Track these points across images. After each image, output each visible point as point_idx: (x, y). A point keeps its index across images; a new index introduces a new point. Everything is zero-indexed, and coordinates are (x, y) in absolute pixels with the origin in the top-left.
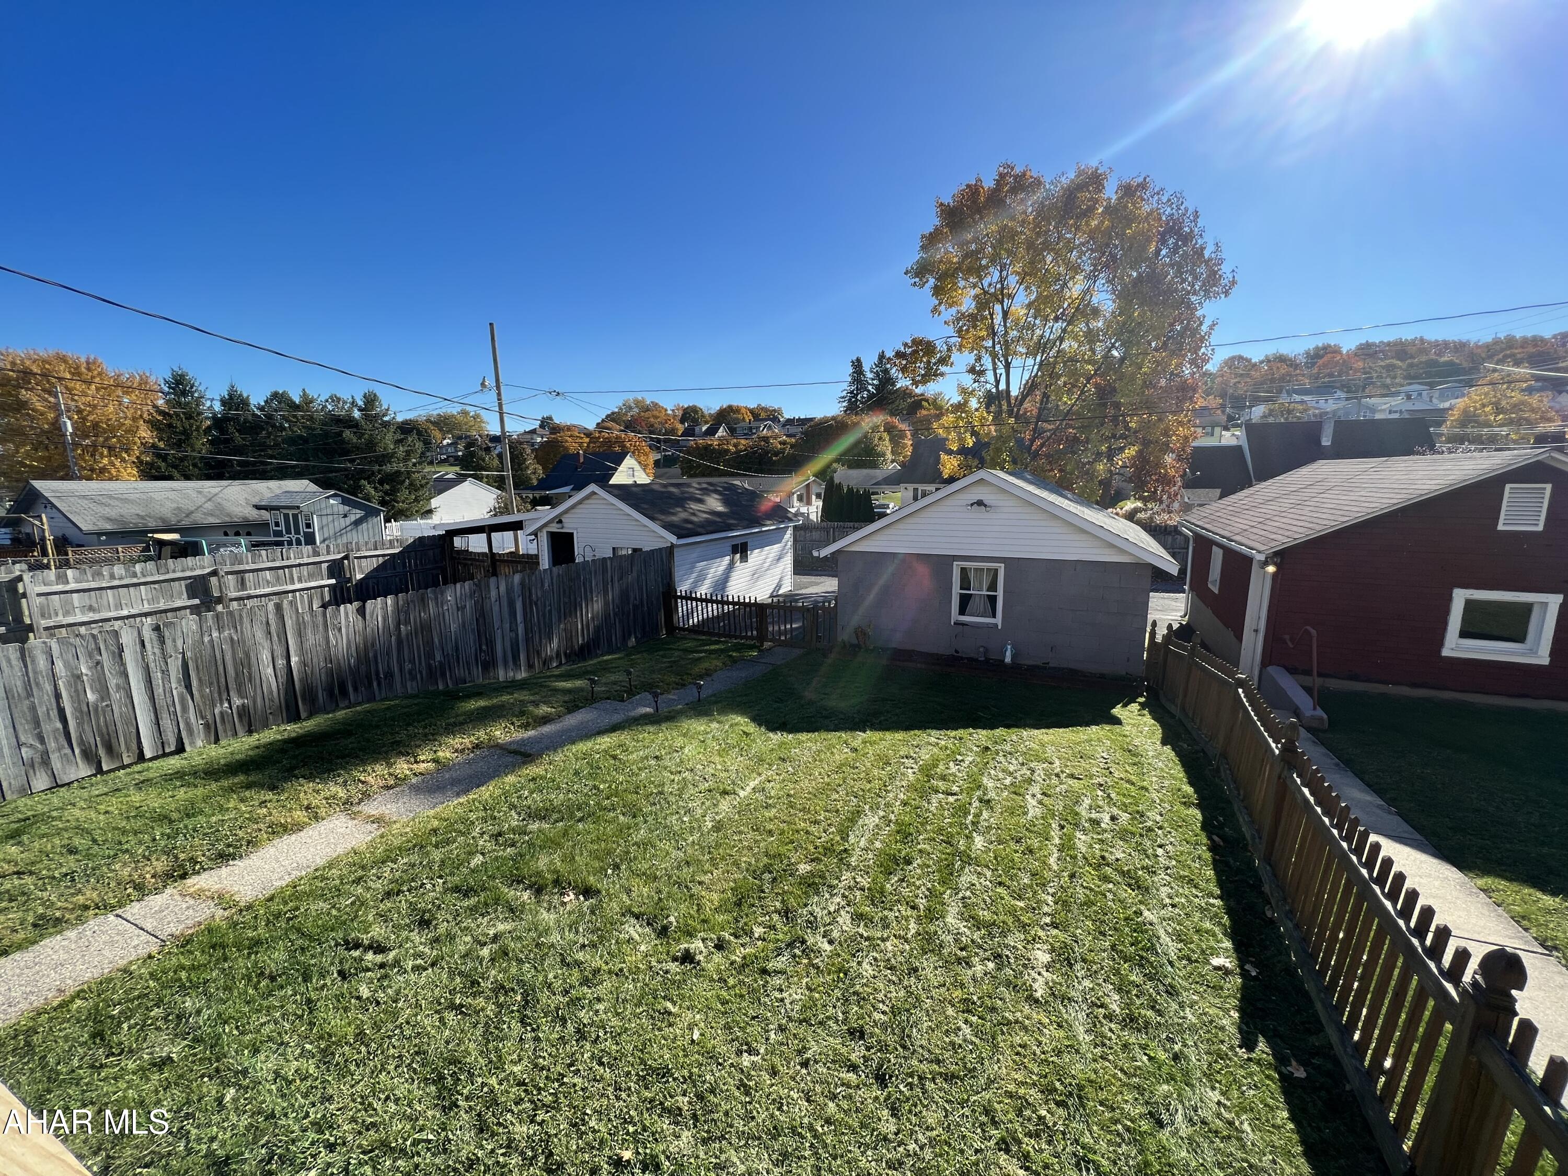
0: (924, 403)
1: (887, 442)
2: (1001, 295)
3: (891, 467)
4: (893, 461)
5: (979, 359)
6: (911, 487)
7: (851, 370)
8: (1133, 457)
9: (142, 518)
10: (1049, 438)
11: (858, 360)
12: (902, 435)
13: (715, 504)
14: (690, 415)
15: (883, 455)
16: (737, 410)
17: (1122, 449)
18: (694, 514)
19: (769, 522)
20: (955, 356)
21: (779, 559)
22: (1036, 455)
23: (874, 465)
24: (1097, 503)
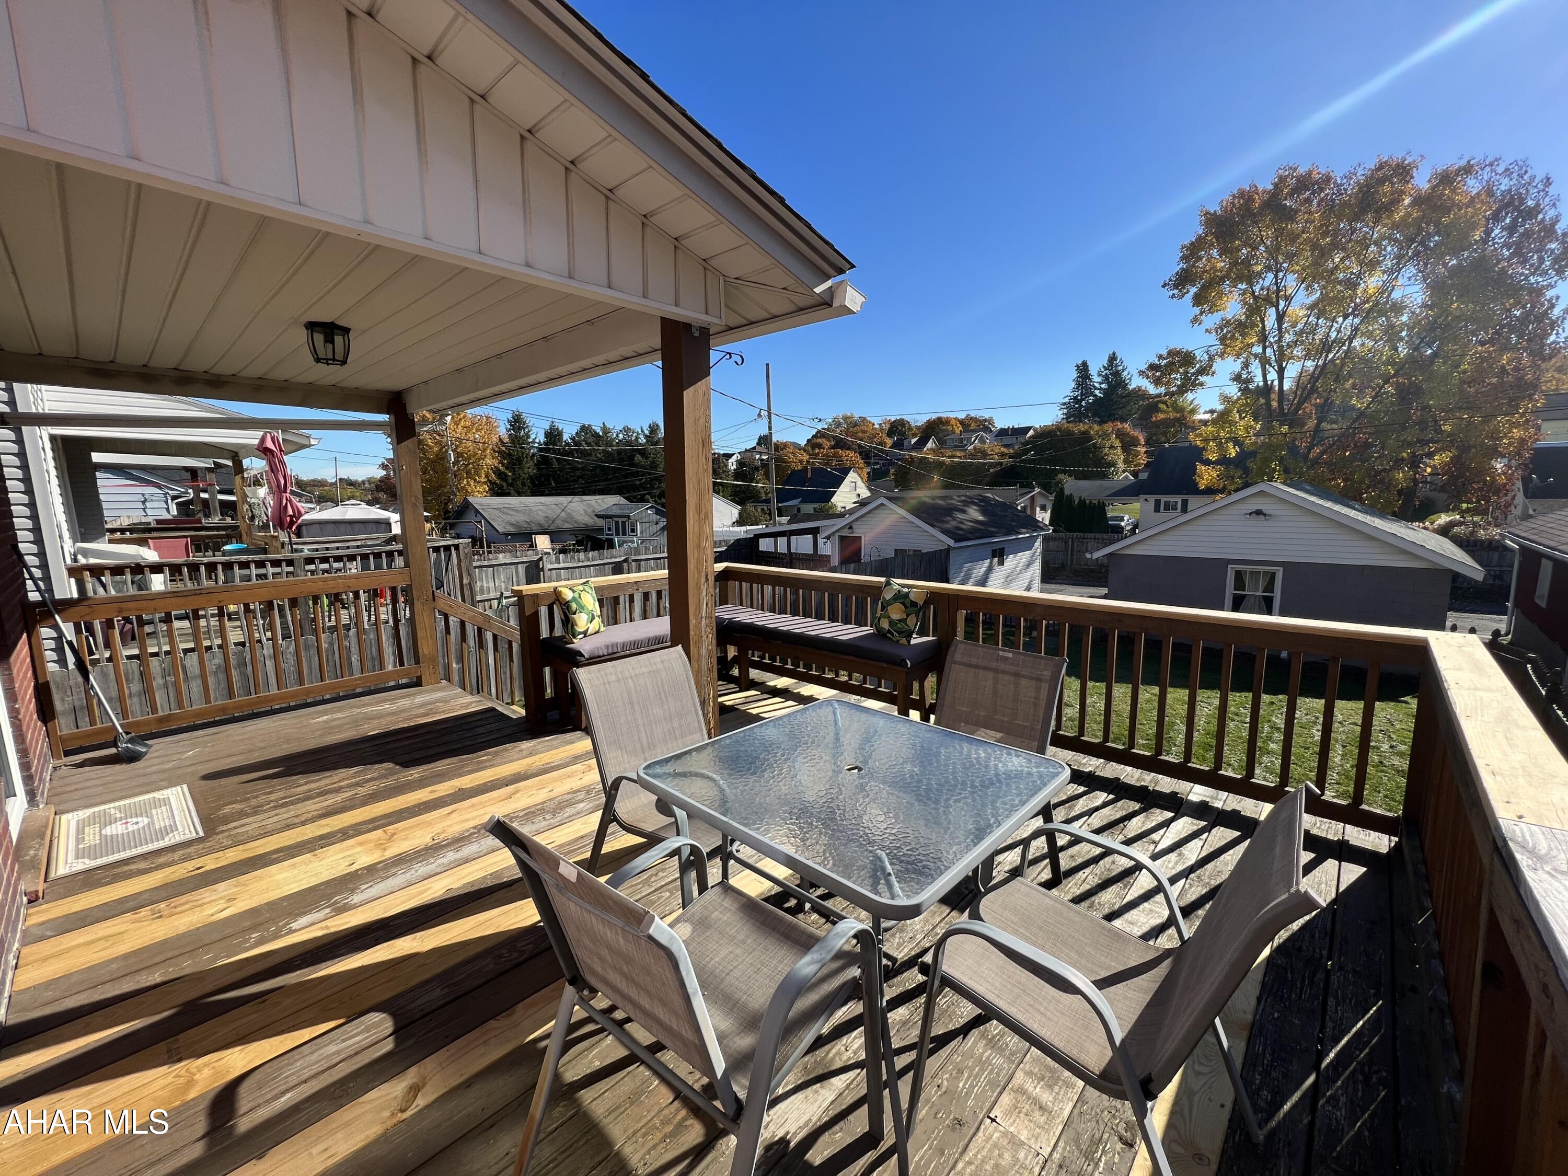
0: (1162, 406)
1: (1119, 451)
2: (1275, 297)
3: (1122, 475)
4: (1124, 471)
5: (1246, 365)
6: (1152, 499)
7: (1075, 375)
8: (1447, 464)
9: (528, 523)
10: (1331, 446)
11: (1085, 364)
12: (1135, 442)
13: (974, 514)
14: (897, 429)
15: (1113, 464)
16: (947, 422)
17: (1430, 455)
18: (962, 523)
19: (1024, 530)
20: (1218, 365)
21: (1029, 565)
22: (1316, 462)
23: (1104, 476)
24: (1394, 514)
